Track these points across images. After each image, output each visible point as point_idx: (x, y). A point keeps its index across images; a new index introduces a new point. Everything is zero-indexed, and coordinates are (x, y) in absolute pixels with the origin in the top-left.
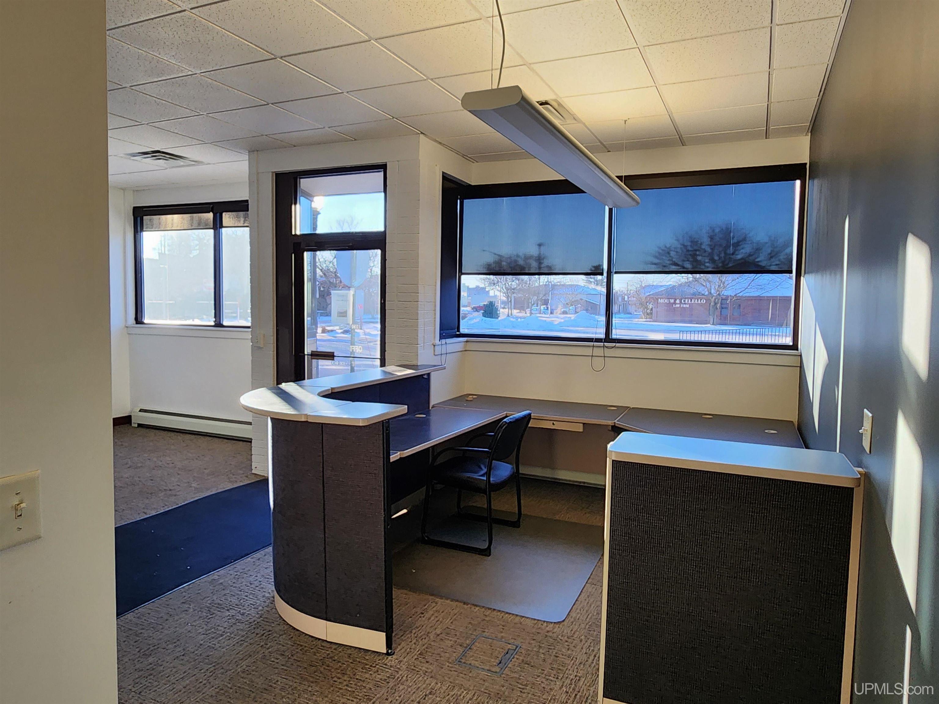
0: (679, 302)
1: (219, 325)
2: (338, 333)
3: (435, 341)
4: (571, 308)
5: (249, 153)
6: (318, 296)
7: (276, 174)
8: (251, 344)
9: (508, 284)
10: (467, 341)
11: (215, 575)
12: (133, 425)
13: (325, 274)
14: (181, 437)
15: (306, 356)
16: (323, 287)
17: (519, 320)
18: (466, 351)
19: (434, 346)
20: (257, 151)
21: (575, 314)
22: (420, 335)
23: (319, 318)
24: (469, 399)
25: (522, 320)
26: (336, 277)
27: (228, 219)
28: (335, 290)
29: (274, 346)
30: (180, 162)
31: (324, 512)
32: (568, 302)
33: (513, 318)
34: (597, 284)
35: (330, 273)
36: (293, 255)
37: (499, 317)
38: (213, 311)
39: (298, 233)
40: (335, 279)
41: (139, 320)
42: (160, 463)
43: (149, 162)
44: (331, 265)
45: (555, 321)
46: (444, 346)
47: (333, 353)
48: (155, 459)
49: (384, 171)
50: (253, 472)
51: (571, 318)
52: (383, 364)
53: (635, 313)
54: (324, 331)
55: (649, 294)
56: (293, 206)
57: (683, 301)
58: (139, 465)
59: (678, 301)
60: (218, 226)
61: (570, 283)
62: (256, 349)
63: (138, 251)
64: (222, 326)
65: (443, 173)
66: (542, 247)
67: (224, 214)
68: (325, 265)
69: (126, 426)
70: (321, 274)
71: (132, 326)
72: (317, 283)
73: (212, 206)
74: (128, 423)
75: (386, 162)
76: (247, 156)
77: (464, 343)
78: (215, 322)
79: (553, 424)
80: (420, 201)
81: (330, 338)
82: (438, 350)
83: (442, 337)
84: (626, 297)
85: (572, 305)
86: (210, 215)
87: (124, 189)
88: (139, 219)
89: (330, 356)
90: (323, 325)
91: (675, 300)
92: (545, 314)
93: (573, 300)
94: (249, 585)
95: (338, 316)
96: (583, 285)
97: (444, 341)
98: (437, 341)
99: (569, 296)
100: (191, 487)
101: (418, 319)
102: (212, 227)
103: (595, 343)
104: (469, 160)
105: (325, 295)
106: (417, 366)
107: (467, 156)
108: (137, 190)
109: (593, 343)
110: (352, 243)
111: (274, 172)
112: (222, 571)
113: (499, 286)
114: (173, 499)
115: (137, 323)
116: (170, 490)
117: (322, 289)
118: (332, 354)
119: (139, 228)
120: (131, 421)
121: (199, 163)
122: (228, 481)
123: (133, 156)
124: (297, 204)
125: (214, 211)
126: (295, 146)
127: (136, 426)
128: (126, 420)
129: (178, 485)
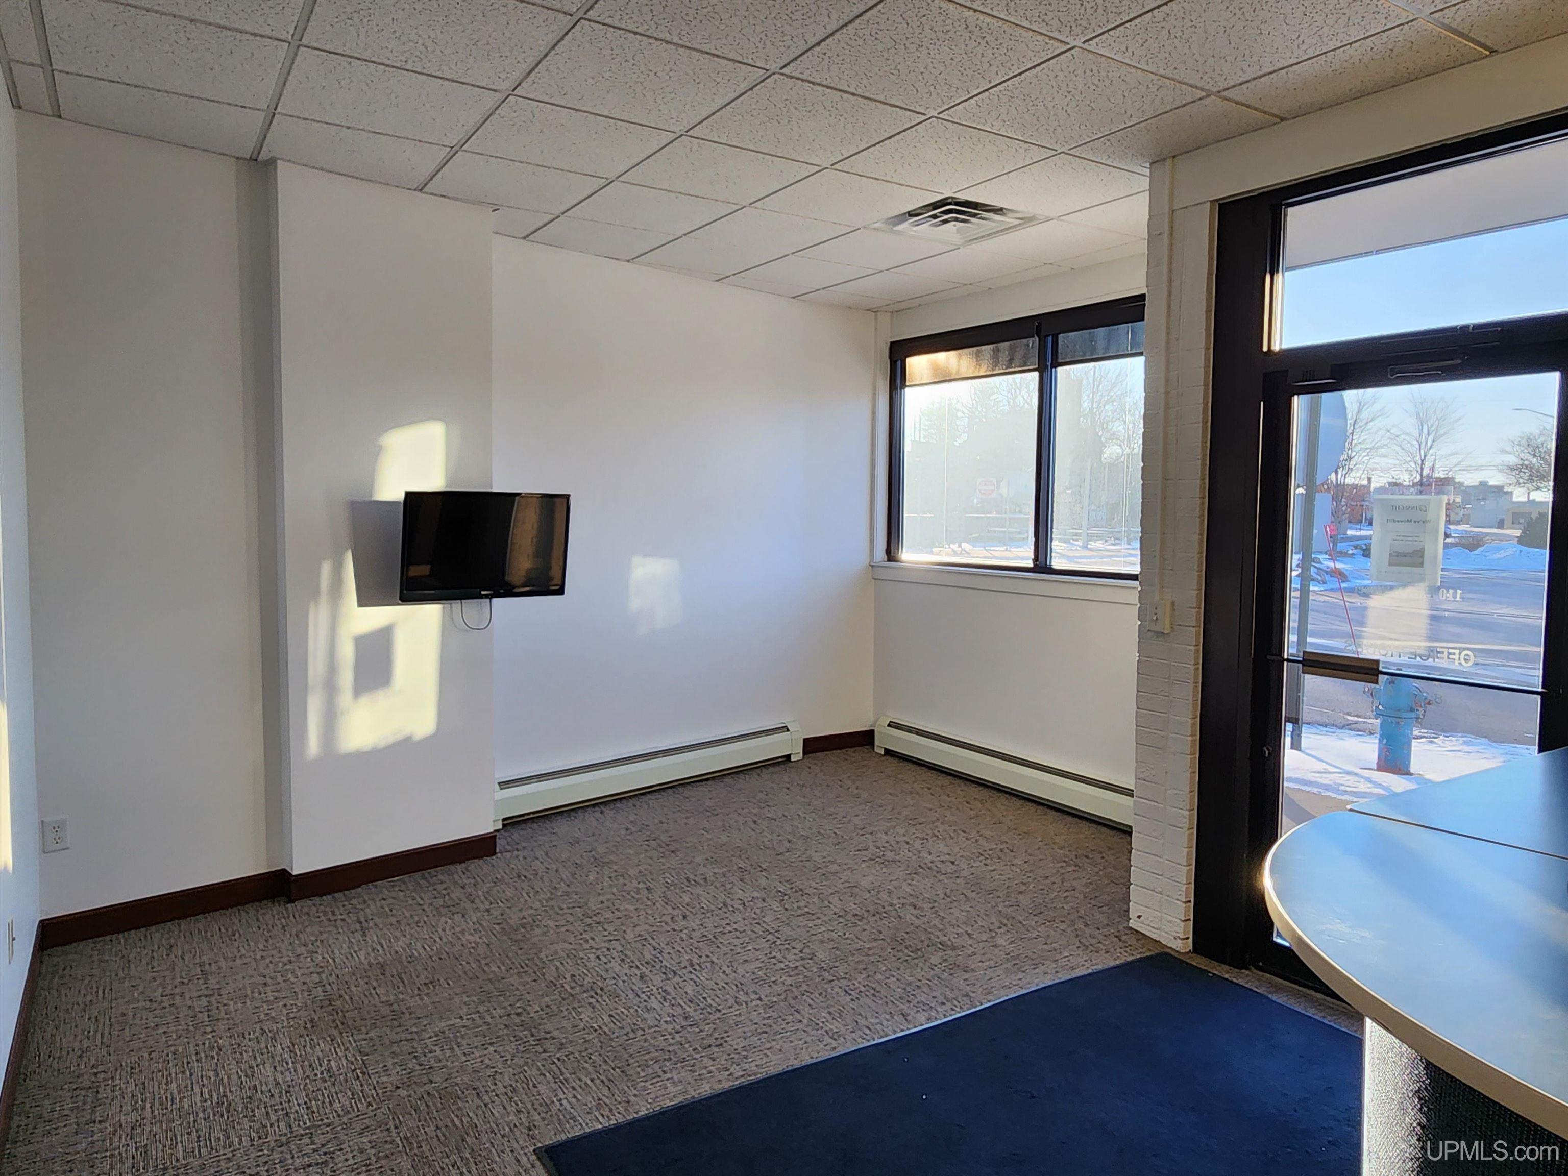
1: (1041, 566)
5: (1152, 168)
7: (1220, 205)
8: (1139, 623)
12: (877, 750)
14: (961, 789)
15: (1285, 663)
20: (1174, 157)
29: (1196, 634)
30: (990, 223)
36: (1261, 404)
39: (1276, 347)
41: (892, 554)
42: (930, 858)
43: (926, 229)
47: (1378, 664)
48: (917, 844)
50: (1132, 924)
56: (1268, 280)
60: (1049, 364)
63: (896, 430)
64: (1053, 570)
67: (1063, 338)
69: (865, 749)
71: (881, 564)
73: (1038, 323)
74: (869, 746)
76: (1148, 177)
78: (1035, 558)
86: (1033, 343)
87: (876, 311)
88: (899, 363)
89: (1365, 671)
95: (1390, 564)
102: (1036, 367)
110: (1462, 358)
111: (1217, 200)
115: (889, 561)
118: (1372, 666)
119: (898, 381)
120: (872, 743)
121: (1027, 221)
122: (1078, 944)
123: (896, 225)
124: (1278, 272)
125: (1043, 334)
126: (1282, 119)
127: (883, 753)
128: (866, 738)
129: (969, 934)
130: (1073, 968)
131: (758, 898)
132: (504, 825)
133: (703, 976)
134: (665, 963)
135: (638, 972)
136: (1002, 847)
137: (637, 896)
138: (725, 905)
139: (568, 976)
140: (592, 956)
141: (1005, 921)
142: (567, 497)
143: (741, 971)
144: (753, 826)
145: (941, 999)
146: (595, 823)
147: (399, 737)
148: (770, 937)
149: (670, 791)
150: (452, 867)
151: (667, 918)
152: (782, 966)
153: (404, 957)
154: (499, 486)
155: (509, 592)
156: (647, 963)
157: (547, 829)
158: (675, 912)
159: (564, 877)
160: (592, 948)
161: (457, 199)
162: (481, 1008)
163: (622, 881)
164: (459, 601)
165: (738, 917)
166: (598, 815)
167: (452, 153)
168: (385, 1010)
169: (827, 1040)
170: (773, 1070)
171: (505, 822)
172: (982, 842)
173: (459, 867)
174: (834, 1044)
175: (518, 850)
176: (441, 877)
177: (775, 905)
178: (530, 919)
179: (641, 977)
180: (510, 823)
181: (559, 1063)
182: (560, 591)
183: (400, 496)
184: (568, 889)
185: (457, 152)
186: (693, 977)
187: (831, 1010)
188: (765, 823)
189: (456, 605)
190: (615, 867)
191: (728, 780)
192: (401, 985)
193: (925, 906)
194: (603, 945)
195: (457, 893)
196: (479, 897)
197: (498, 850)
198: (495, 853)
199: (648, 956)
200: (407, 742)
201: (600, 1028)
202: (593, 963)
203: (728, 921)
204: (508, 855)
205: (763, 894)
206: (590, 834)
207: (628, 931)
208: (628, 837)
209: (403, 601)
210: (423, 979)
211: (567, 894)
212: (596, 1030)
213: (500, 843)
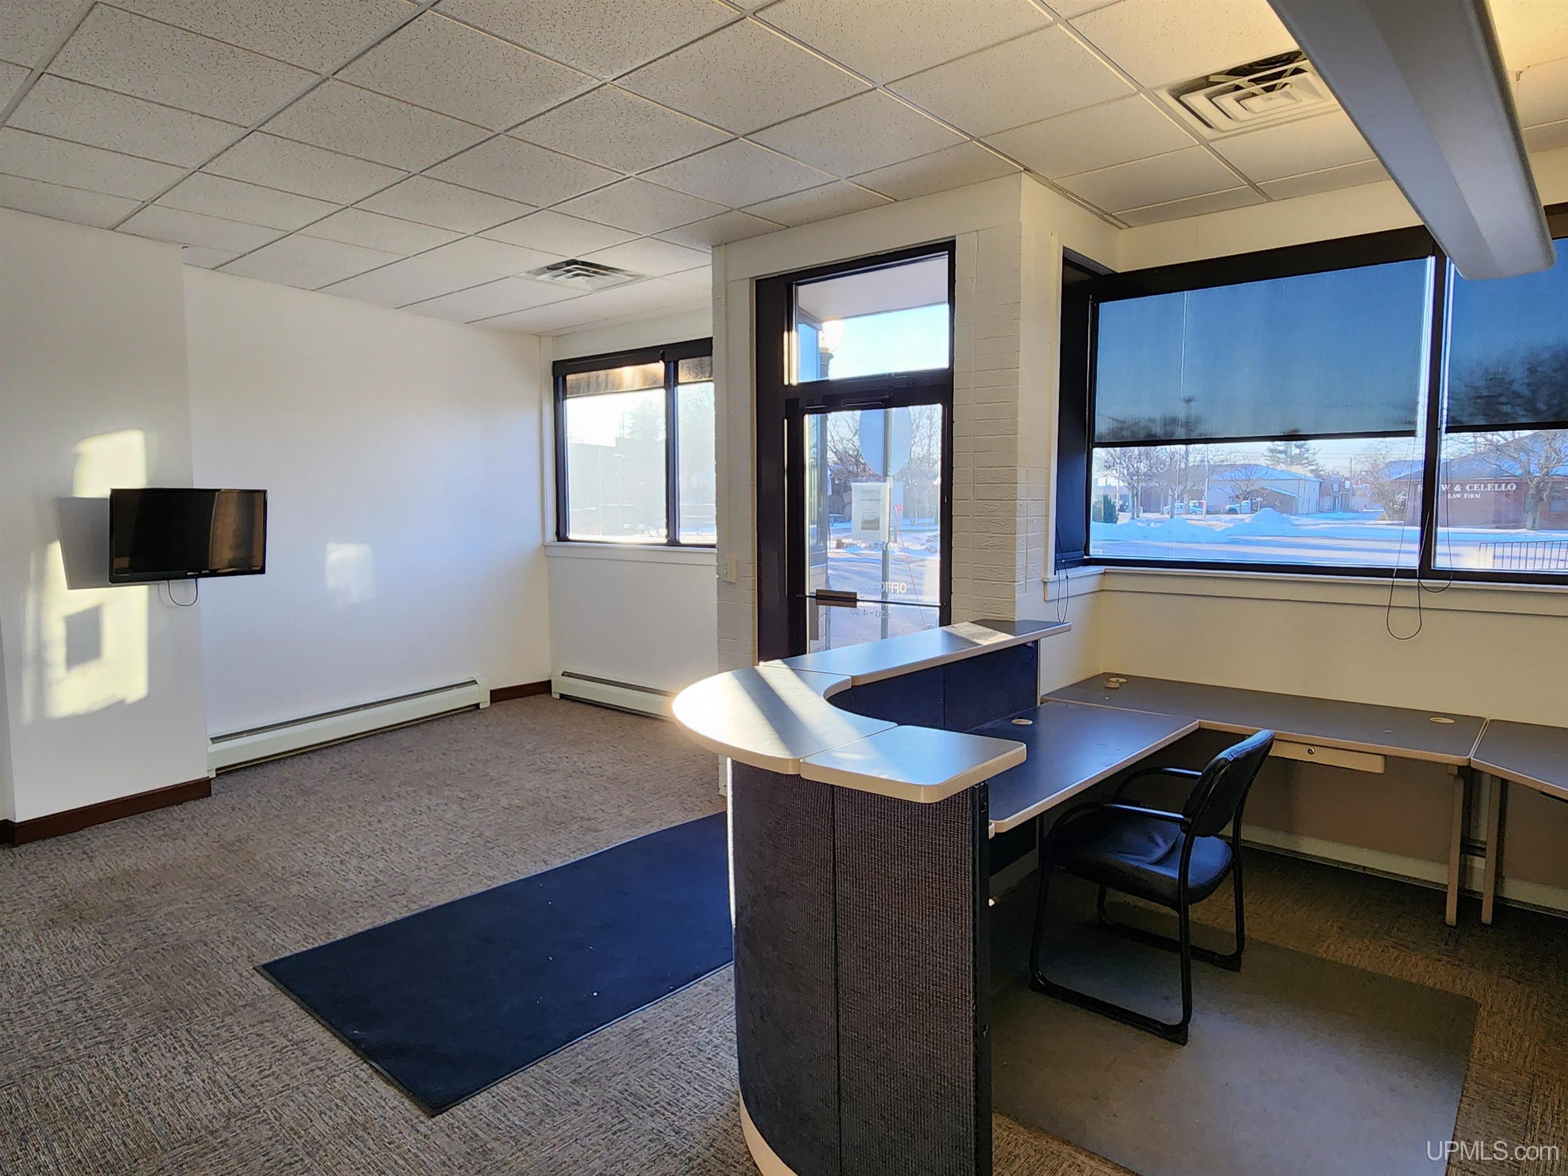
0: (1459, 490)
1: (673, 542)
2: (862, 549)
3: (1047, 574)
4: (1244, 502)
5: (713, 250)
6: (830, 493)
7: (757, 281)
8: (717, 576)
9: (1133, 466)
10: (1105, 573)
11: (637, 1018)
12: (554, 695)
13: (840, 459)
15: (808, 599)
16: (839, 479)
17: (1152, 525)
18: (1103, 590)
19: (1045, 583)
20: (726, 244)
21: (1251, 513)
22: (1020, 563)
23: (832, 526)
24: (1111, 685)
25: (1158, 525)
26: (858, 463)
27: (685, 372)
28: (856, 482)
29: (754, 580)
30: (610, 279)
31: (836, 971)
32: (1237, 493)
33: (1143, 522)
34: (1292, 464)
35: (849, 458)
36: (786, 421)
37: (1117, 519)
38: (665, 520)
39: (794, 382)
40: (855, 467)
41: (561, 535)
42: (583, 765)
43: (565, 281)
44: (850, 445)
45: (1215, 525)
46: (1064, 585)
47: (855, 594)
48: (575, 758)
49: (949, 254)
50: (720, 792)
51: (1243, 520)
52: (945, 619)
53: (1364, 510)
54: (839, 545)
55: (1399, 476)
56: (786, 334)
57: (1467, 488)
58: (552, 767)
59: (1457, 488)
60: (672, 383)
61: (1243, 462)
62: (725, 584)
63: (560, 434)
64: (678, 544)
65: (1064, 247)
66: (1193, 404)
67: (680, 362)
68: (841, 447)
69: (544, 696)
70: (835, 459)
71: (553, 544)
72: (829, 472)
73: (661, 351)
74: (547, 692)
75: (954, 236)
76: (710, 256)
77: (1100, 576)
78: (668, 536)
79: (1310, 752)
80: (1021, 304)
81: (849, 556)
82: (1052, 592)
83: (1058, 566)
84: (1347, 483)
85: (1245, 499)
86: (659, 368)
87: (539, 336)
88: (561, 379)
89: (849, 600)
90: (839, 536)
91: (1452, 486)
92: (1196, 514)
93: (1248, 490)
94: (695, 1052)
95: (861, 528)
96: (1265, 465)
97: (1062, 574)
98: (1051, 576)
99: (1240, 483)
100: (621, 815)
101: (1015, 534)
102: (663, 385)
103: (1396, 580)
104: (1112, 223)
105: (842, 491)
106: (1014, 622)
107: (1111, 215)
108: (559, 335)
109: (1391, 579)
110: (889, 395)
111: (754, 277)
112: (649, 1012)
113: (1117, 470)
114: (589, 838)
115: (559, 540)
116: (590, 819)
117: (837, 482)
118: (853, 596)
119: (561, 394)
120: (549, 691)
121: (637, 277)
122: (680, 808)
123: (539, 275)
124: (792, 330)
125: (666, 359)
126: (788, 227)
127: (558, 697)
128: (545, 687)
129: (602, 810)
130: (672, 822)
131: (442, 804)
132: (217, 775)
133: (393, 856)
134: (361, 851)
135: (339, 859)
136: (640, 754)
137: (339, 812)
138: (413, 810)
139: (280, 869)
140: (300, 854)
141: (631, 800)
142: (265, 492)
143: (422, 850)
144: (442, 756)
145: (573, 849)
146: (302, 766)
147: (111, 701)
148: (448, 827)
149: (372, 738)
150: (170, 808)
151: (366, 824)
152: (457, 843)
153: (131, 872)
154: (199, 484)
155: (214, 574)
156: (346, 853)
157: (259, 774)
158: (371, 819)
159: (275, 806)
160: (299, 848)
161: (148, 238)
162: (204, 895)
163: (326, 803)
164: (166, 582)
165: (424, 817)
166: (306, 760)
167: (143, 206)
168: (117, 906)
169: (485, 881)
170: (441, 903)
171: (219, 772)
172: (626, 752)
173: (176, 808)
174: (490, 883)
175: (232, 791)
176: (159, 816)
177: (455, 807)
178: (245, 836)
179: (341, 862)
180: (224, 772)
181: (272, 919)
182: (262, 571)
183: (107, 494)
184: (279, 813)
185: (147, 205)
186: (384, 857)
187: (491, 865)
188: (453, 754)
189: (163, 586)
190: (320, 795)
191: (424, 726)
192: (130, 889)
193: (573, 796)
194: (309, 846)
195: (176, 826)
196: (197, 826)
197: (212, 792)
198: (210, 795)
199: (347, 849)
200: (120, 705)
201: (307, 895)
202: (302, 857)
203: (415, 821)
204: (223, 795)
205: (446, 801)
206: (299, 774)
207: (331, 835)
208: (333, 773)
209: (112, 582)
210: (150, 883)
211: (278, 816)
212: (302, 897)
213: (215, 787)
